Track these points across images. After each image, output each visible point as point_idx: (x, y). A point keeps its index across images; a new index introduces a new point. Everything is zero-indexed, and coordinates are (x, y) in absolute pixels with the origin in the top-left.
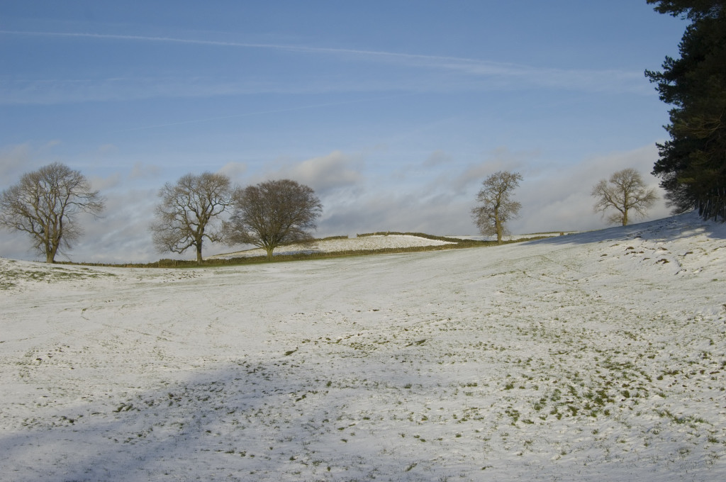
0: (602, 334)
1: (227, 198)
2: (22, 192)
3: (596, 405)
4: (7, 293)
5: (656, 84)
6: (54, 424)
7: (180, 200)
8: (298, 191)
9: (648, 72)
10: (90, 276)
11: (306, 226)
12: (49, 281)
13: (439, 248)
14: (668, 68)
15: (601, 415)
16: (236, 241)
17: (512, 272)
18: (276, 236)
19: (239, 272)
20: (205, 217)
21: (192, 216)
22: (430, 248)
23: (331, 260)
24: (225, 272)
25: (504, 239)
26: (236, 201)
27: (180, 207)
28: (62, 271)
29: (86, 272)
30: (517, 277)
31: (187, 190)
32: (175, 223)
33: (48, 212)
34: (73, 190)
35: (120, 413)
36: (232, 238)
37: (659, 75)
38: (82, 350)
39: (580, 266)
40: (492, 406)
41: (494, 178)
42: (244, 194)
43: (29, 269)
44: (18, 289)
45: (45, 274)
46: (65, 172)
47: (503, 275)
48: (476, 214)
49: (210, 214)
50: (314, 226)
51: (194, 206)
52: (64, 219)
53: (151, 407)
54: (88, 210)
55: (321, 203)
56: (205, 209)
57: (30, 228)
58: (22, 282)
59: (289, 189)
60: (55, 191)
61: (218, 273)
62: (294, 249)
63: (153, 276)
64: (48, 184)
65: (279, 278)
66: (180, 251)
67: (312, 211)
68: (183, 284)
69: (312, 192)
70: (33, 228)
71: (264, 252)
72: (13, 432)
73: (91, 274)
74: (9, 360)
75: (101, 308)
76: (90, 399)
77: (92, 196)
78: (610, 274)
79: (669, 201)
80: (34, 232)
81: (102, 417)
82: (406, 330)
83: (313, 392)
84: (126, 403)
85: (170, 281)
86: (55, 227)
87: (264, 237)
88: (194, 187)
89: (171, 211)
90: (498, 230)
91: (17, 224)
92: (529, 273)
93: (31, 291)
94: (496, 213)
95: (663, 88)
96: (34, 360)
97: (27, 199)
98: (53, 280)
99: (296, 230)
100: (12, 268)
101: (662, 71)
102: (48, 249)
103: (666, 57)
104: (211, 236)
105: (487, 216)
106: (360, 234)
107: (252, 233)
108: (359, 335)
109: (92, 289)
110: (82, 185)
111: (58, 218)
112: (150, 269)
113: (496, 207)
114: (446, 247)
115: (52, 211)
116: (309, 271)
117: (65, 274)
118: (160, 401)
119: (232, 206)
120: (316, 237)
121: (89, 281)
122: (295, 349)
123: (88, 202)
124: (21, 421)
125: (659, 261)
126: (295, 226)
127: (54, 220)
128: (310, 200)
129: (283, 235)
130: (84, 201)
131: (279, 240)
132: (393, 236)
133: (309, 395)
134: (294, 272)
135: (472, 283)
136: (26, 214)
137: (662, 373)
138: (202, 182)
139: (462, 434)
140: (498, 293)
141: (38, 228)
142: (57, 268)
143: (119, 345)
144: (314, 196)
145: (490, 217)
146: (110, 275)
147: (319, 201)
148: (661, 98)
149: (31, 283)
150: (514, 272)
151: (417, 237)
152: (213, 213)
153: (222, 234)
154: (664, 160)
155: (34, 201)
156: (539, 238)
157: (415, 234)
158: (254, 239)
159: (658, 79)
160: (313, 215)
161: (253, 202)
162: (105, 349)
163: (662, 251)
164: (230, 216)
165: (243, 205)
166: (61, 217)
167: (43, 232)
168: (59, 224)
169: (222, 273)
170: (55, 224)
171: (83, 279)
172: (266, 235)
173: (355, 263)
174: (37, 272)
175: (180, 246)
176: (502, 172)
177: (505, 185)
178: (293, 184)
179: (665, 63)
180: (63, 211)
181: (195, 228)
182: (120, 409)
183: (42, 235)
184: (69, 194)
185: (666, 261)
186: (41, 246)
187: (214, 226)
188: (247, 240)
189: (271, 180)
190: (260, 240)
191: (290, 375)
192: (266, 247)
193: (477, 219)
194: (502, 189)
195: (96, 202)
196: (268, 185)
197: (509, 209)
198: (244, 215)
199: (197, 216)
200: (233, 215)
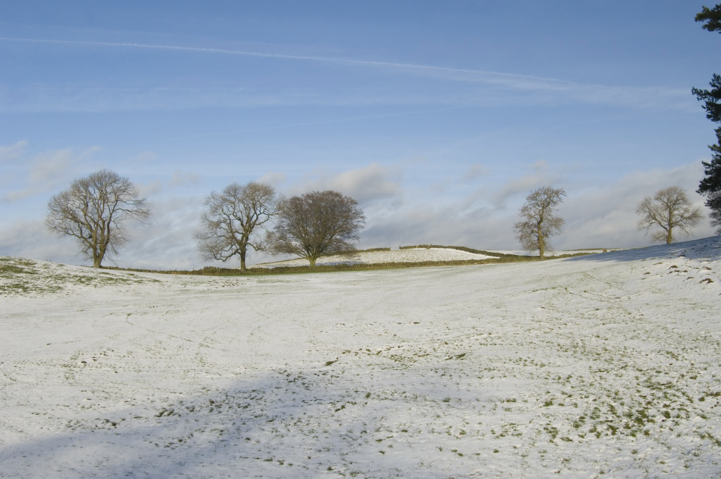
0: (643, 353)
1: (271, 207)
2: (72, 198)
3: (636, 424)
4: (54, 296)
5: (703, 103)
6: (97, 426)
7: (225, 208)
8: (342, 203)
9: (695, 90)
10: (136, 282)
11: (349, 237)
12: (95, 286)
13: (481, 262)
14: (716, 86)
15: (641, 435)
16: (280, 251)
17: (553, 288)
18: (319, 247)
19: (282, 281)
20: (250, 226)
21: (237, 224)
22: (472, 262)
23: (372, 272)
24: (268, 281)
25: (546, 254)
26: (281, 212)
27: (225, 216)
28: (108, 276)
29: (131, 278)
30: (559, 293)
31: (232, 199)
32: (220, 232)
33: (96, 217)
34: (121, 197)
35: (161, 418)
36: (276, 248)
37: (707, 93)
38: (126, 355)
39: (622, 283)
40: (530, 422)
41: (537, 194)
42: (289, 205)
43: (77, 273)
44: (66, 292)
45: (92, 278)
46: (114, 179)
47: (544, 291)
48: (519, 229)
49: (254, 223)
50: (356, 237)
51: (239, 215)
52: (112, 225)
53: (192, 413)
54: (135, 216)
55: (364, 215)
56: (249, 219)
57: (78, 233)
58: (69, 286)
59: (333, 200)
60: (104, 198)
61: (261, 282)
62: (336, 259)
63: (197, 283)
64: (97, 190)
65: (321, 288)
66: (224, 259)
67: (355, 222)
68: (227, 291)
69: (356, 203)
70: (81, 233)
71: (307, 262)
72: (57, 433)
73: (136, 279)
74: (55, 362)
75: (145, 313)
76: (132, 403)
77: (139, 203)
78: (653, 292)
79: (715, 220)
80: (82, 237)
81: (143, 421)
82: (446, 344)
83: (352, 403)
84: (168, 408)
85: (213, 288)
86: (103, 232)
87: (307, 247)
88: (239, 196)
89: (215, 219)
90: (541, 245)
91: (66, 229)
92: (570, 290)
93: (78, 294)
94: (539, 229)
95: (710, 106)
96: (80, 363)
97: (75, 204)
98: (99, 285)
99: (339, 241)
100: (60, 271)
101: (710, 89)
102: (95, 254)
103: (714, 75)
104: (255, 245)
105: (529, 231)
106: (402, 246)
107: (295, 243)
108: (399, 347)
109: (137, 294)
110: (130, 192)
111: (106, 223)
112: (195, 276)
113: (539, 223)
114: (488, 261)
115: (100, 217)
116: (350, 282)
117: (111, 279)
118: (201, 407)
119: (277, 216)
120: (358, 248)
121: (134, 286)
122: (336, 359)
123: (135, 209)
124: (65, 422)
125: (703, 281)
126: (338, 237)
127: (102, 226)
128: (353, 212)
129: (326, 246)
130: (131, 207)
131: (322, 251)
132: (436, 249)
133: (348, 406)
134: (337, 283)
135: (513, 298)
136: (75, 219)
137: (704, 394)
138: (248, 192)
139: (499, 449)
140: (540, 309)
141: (86, 233)
142: (103, 273)
143: (162, 350)
144: (358, 207)
145: (533, 232)
146: (155, 281)
147: (362, 213)
148: (709, 117)
149: (78, 286)
150: (556, 288)
151: (459, 251)
152: (257, 223)
153: (265, 244)
154: (711, 178)
155: (83, 207)
156: (581, 254)
157: (457, 248)
158: (298, 249)
159: (706, 97)
160: (356, 226)
161: (297, 212)
162: (148, 354)
163: (706, 271)
164: (274, 226)
165: (287, 215)
166: (109, 223)
167: (91, 237)
168: (106, 230)
169: (265, 282)
170: (103, 229)
171: (128, 284)
172: (309, 245)
173: (397, 275)
174: (84, 277)
175: (225, 254)
176: (546, 187)
177: (548, 200)
178: (337, 195)
179: (713, 80)
180: (111, 217)
181: (239, 237)
182: (161, 414)
183: (90, 240)
184: (117, 201)
185: (710, 281)
186: (88, 251)
187: (258, 235)
188: (290, 250)
189: (316, 191)
190: (303, 250)
191: (329, 385)
192: (309, 257)
193: (520, 234)
194: (546, 205)
195: (144, 209)
196: (312, 196)
197: (552, 225)
198: (288, 225)
199: (242, 224)
200: (277, 224)
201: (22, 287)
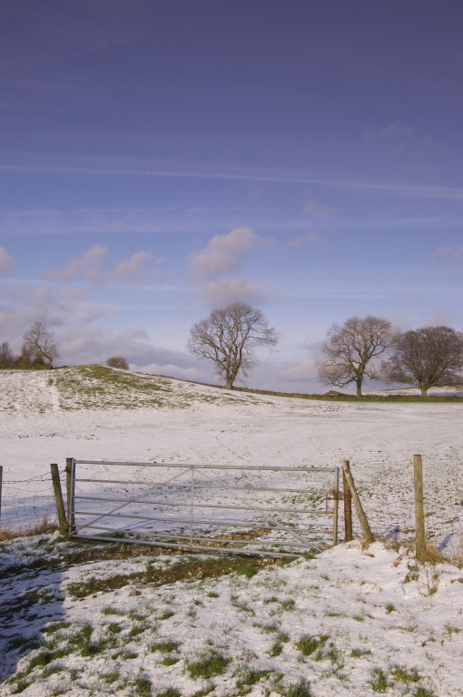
1: (388, 341)
2: (210, 325)
7: (345, 339)
8: (454, 337)
10: (252, 403)
12: (218, 405)
18: (431, 378)
20: (367, 356)
21: (355, 356)
24: (366, 409)
26: (396, 344)
27: (345, 346)
31: (352, 331)
32: (339, 361)
34: (253, 326)
36: (390, 377)
42: (404, 338)
43: (204, 393)
44: (192, 409)
45: (216, 398)
46: (247, 310)
49: (371, 355)
51: (357, 346)
52: (244, 350)
54: (264, 344)
56: (367, 349)
57: (214, 356)
58: (196, 403)
59: (446, 335)
60: (238, 326)
64: (232, 320)
66: (341, 385)
70: (217, 357)
77: (268, 332)
80: (217, 360)
85: (315, 413)
86: (236, 357)
87: (420, 378)
88: (359, 328)
89: (336, 349)
91: (204, 352)
93: (202, 411)
97: (213, 331)
98: (221, 404)
102: (228, 376)
104: (370, 374)
107: (408, 374)
110: (261, 322)
111: (239, 349)
115: (234, 343)
117: (232, 399)
119: (392, 348)
121: (250, 407)
123: (265, 337)
126: (450, 370)
127: (235, 351)
129: (438, 377)
130: (261, 336)
131: (434, 381)
138: (366, 325)
141: (221, 356)
146: (269, 403)
149: (203, 404)
152: (374, 354)
153: (379, 373)
155: (219, 333)
161: (411, 345)
164: (389, 357)
165: (401, 347)
167: (225, 360)
170: (235, 354)
171: (245, 405)
174: (210, 396)
175: (343, 380)
178: (450, 330)
180: (243, 343)
181: (356, 366)
183: (224, 363)
184: (249, 329)
186: (222, 373)
187: (374, 365)
189: (430, 326)
190: (416, 380)
192: (421, 387)
196: (427, 331)
198: (403, 356)
199: (360, 355)
200: (393, 355)
201: (158, 402)
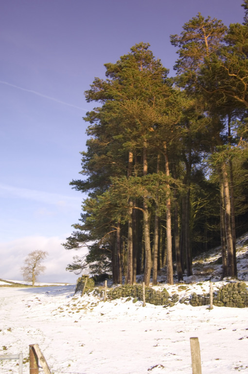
25: (36, 284)
41: (34, 253)
48: (23, 270)
90: (33, 279)
94: (33, 271)
113: (34, 268)
145: (30, 272)
176: (39, 250)
177: (39, 256)
194: (38, 259)
197: (40, 269)
